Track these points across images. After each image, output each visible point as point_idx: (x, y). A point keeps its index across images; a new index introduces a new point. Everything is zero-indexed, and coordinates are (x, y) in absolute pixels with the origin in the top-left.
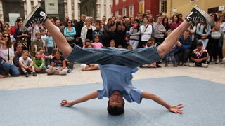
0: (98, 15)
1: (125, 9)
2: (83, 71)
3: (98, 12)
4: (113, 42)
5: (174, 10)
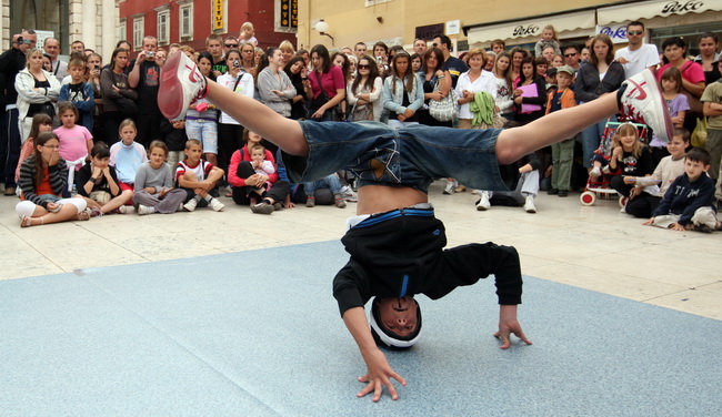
0: (73, 29)
1: (167, 13)
2: (24, 225)
3: (75, 18)
4: (128, 127)
5: (320, 26)
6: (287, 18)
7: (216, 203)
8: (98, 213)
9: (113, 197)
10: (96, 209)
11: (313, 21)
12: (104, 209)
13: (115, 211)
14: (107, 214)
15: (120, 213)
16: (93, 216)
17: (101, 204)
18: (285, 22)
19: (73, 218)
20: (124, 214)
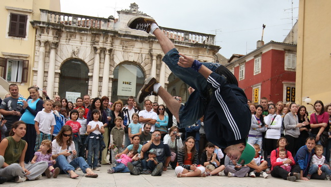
2: (179, 176)
5: (307, 100)
6: (289, 98)
7: (265, 174)
8: (209, 175)
9: (216, 168)
10: (208, 172)
11: (303, 98)
12: (212, 173)
13: (217, 174)
14: (213, 175)
15: (219, 175)
16: (207, 176)
17: (211, 170)
18: (288, 99)
19: (199, 175)
20: (221, 176)
